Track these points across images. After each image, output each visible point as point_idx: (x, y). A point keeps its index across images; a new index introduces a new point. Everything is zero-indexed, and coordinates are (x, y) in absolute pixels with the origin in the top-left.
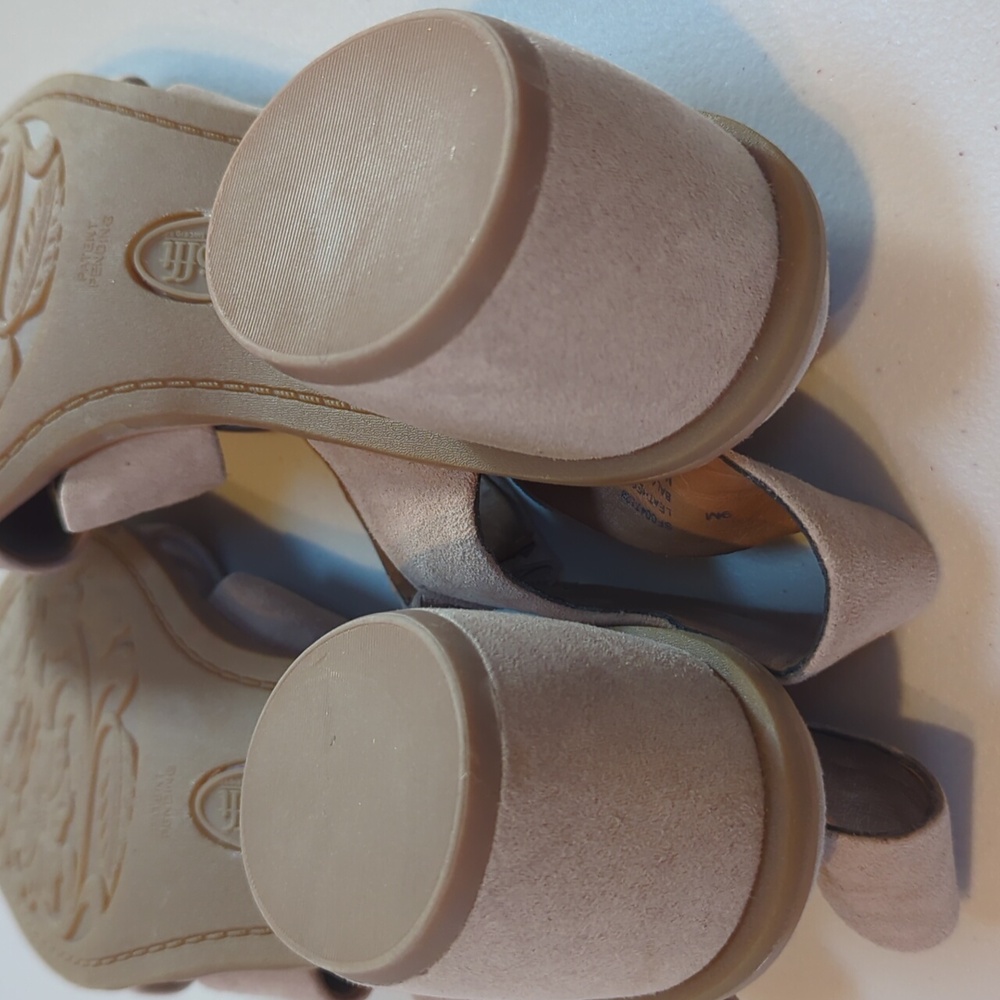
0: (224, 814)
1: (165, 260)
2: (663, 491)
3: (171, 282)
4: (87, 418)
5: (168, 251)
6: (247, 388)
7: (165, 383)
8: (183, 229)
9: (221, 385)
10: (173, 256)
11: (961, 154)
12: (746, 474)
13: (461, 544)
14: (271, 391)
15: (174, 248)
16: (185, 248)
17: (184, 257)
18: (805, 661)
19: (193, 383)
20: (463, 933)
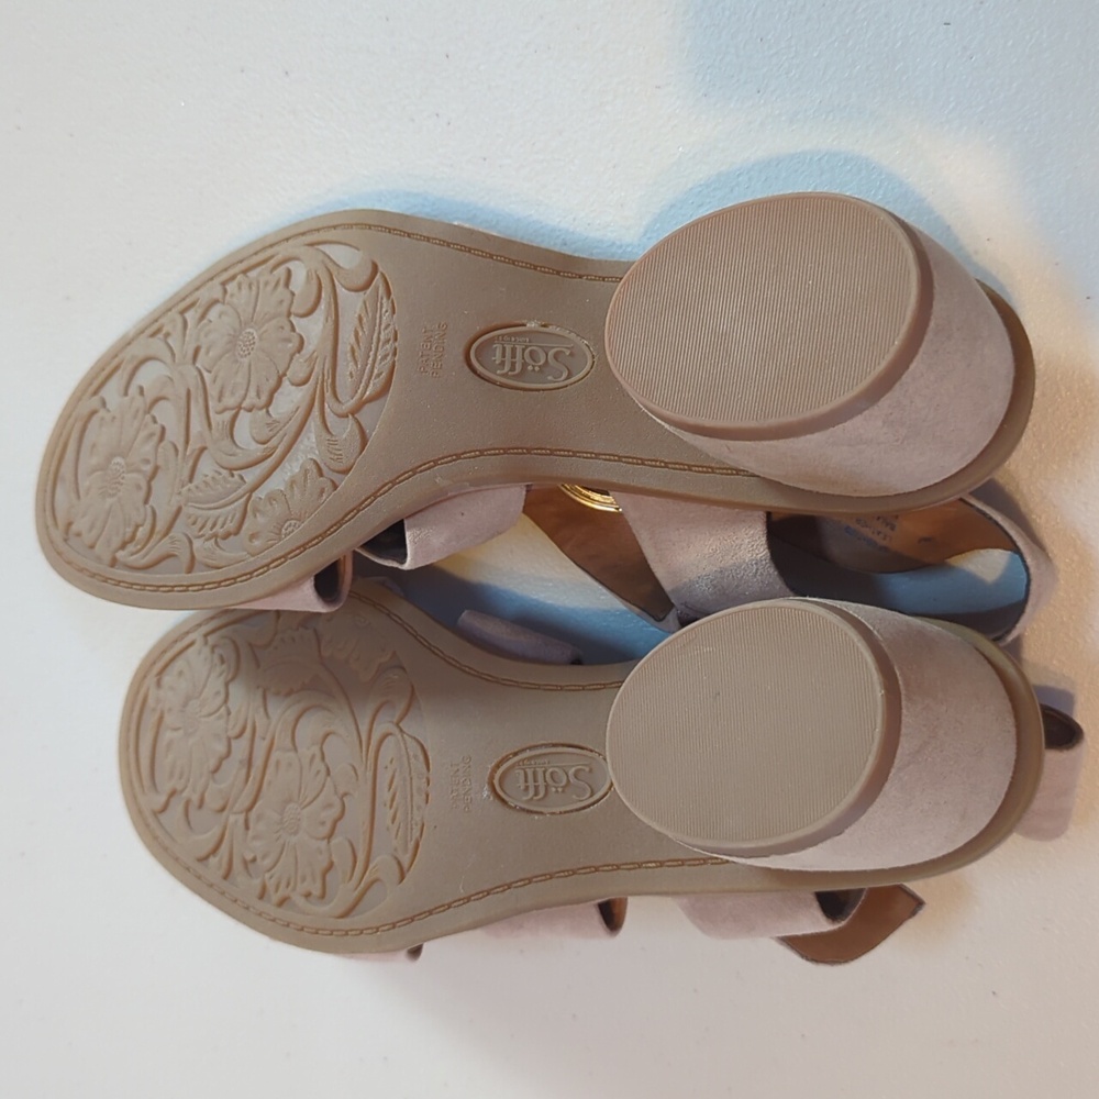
0: (522, 787)
1: (498, 358)
2: (887, 525)
3: (503, 375)
4: (440, 478)
5: (498, 353)
6: (575, 454)
7: (506, 451)
8: (510, 335)
9: (552, 452)
10: (504, 356)
11: (1088, 298)
12: (972, 506)
13: (756, 564)
14: (597, 456)
15: (504, 349)
16: (514, 350)
17: (514, 356)
18: (1008, 632)
19: (529, 451)
20: (878, 800)
